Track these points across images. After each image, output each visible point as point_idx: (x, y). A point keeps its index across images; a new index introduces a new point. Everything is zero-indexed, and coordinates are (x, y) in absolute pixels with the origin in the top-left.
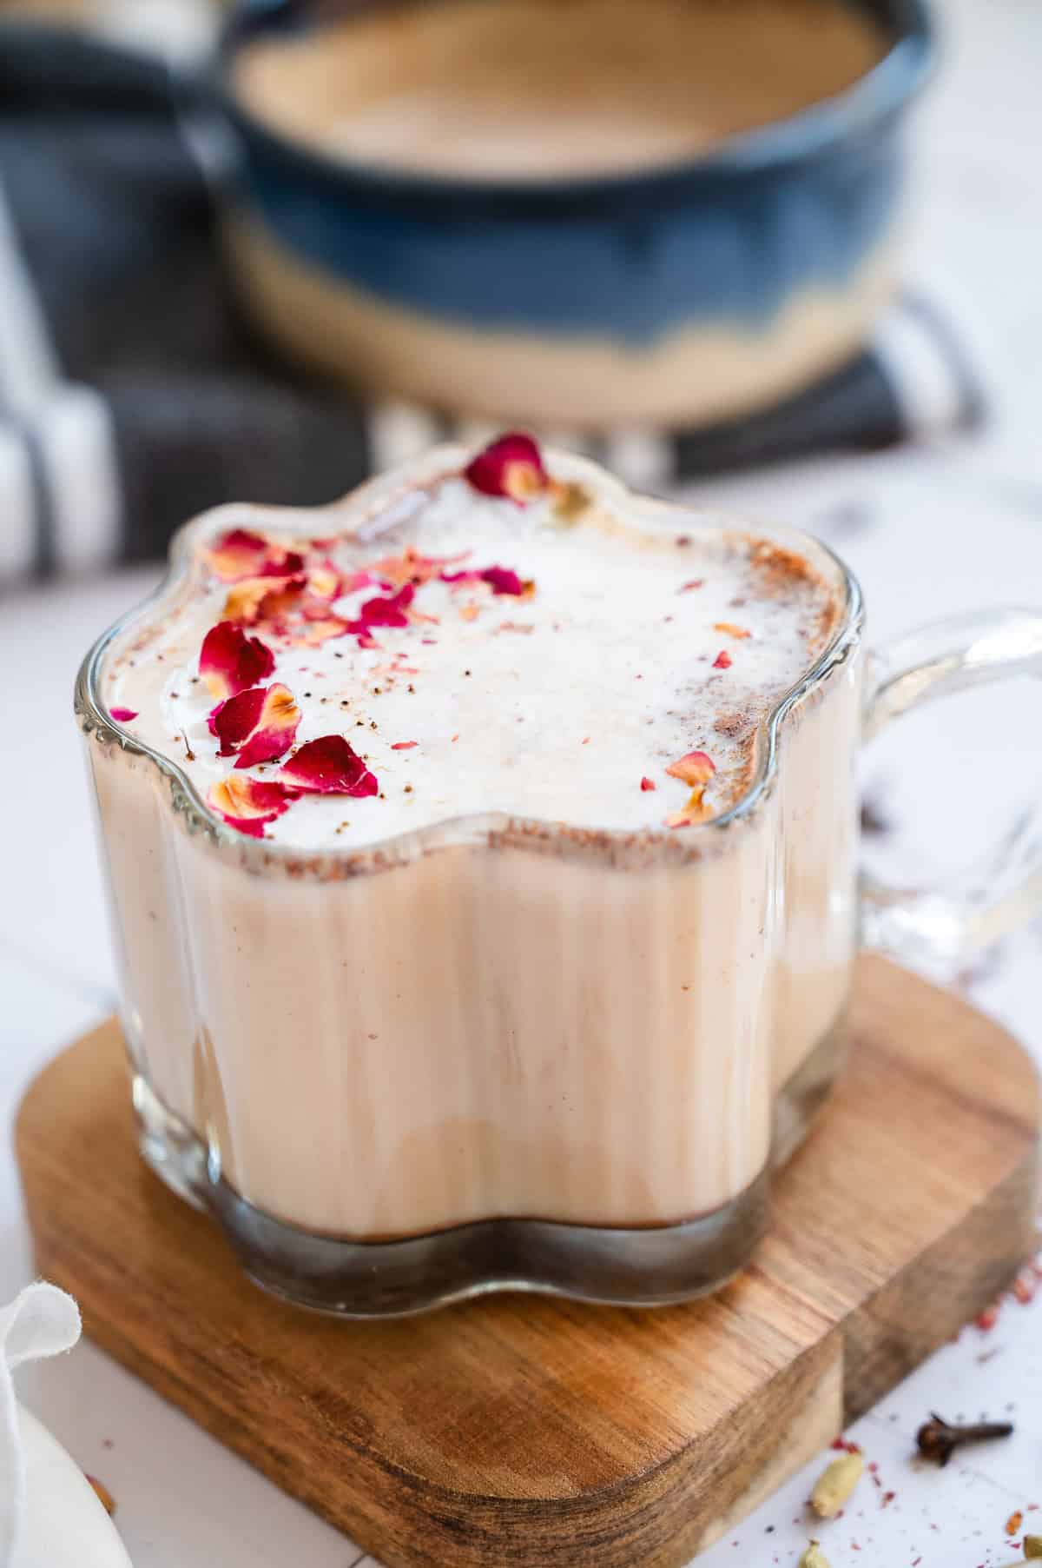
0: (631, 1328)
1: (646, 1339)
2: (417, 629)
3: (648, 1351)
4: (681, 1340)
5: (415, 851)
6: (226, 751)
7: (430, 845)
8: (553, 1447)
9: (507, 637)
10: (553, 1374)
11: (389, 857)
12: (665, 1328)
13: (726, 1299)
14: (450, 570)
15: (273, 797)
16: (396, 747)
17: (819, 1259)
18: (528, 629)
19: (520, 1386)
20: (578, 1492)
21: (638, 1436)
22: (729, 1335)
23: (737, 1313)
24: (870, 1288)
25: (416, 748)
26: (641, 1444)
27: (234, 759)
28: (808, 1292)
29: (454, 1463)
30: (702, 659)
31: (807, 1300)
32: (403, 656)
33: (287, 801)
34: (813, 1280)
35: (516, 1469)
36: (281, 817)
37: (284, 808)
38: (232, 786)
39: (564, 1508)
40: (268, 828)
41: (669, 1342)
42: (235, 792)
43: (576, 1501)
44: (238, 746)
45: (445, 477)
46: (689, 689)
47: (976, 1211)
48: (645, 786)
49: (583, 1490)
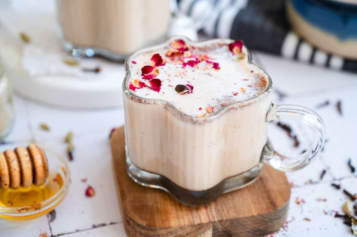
0: (178, 206)
1: (178, 208)
2: (193, 68)
3: (177, 210)
4: (184, 211)
5: (152, 102)
6: (143, 75)
7: (156, 102)
8: (148, 217)
9: (207, 76)
10: (159, 206)
11: (147, 102)
12: (183, 209)
13: (197, 209)
14: (210, 60)
15: (142, 85)
16: (169, 86)
17: (219, 210)
18: (211, 76)
19: (153, 206)
20: (146, 226)
21: (163, 222)
22: (192, 215)
23: (197, 212)
24: (222, 219)
25: (172, 87)
26: (162, 224)
27: (143, 77)
28: (211, 215)
29: (132, 211)
30: (233, 93)
31: (210, 216)
32: (186, 72)
33: (143, 87)
34: (214, 213)
35: (140, 217)
36: (140, 89)
37: (142, 87)
38: (137, 81)
39: (143, 227)
40: (136, 90)
41: (182, 210)
42: (137, 82)
43: (145, 227)
44: (146, 75)
45: (225, 44)
46: (225, 96)
47: (253, 216)
48: (200, 109)
49: (147, 225)
